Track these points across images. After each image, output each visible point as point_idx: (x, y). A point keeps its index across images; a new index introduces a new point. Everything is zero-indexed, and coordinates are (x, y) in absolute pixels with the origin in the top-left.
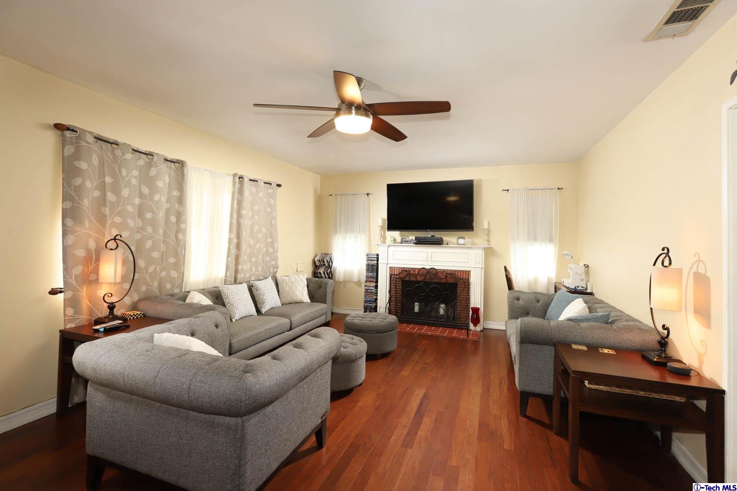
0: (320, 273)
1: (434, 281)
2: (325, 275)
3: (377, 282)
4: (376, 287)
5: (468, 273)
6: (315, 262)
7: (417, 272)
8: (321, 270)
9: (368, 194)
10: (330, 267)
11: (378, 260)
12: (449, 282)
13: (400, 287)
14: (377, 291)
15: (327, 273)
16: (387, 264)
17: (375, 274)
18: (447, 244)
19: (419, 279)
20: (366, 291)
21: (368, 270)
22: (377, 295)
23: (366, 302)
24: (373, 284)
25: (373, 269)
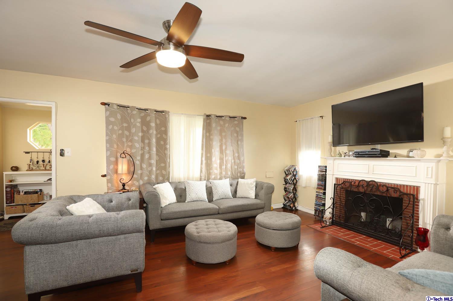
0: (287, 179)
1: (376, 193)
2: (291, 181)
3: (325, 189)
4: (324, 194)
5: (417, 189)
6: (285, 171)
7: (357, 184)
8: (288, 178)
9: (322, 117)
10: (295, 176)
11: (326, 172)
12: (393, 196)
13: (343, 195)
14: (325, 197)
15: (292, 180)
16: (333, 175)
17: (324, 183)
18: (395, 157)
19: (362, 190)
20: (317, 196)
21: (319, 180)
22: (325, 201)
23: (316, 205)
24: (322, 191)
25: (323, 179)
